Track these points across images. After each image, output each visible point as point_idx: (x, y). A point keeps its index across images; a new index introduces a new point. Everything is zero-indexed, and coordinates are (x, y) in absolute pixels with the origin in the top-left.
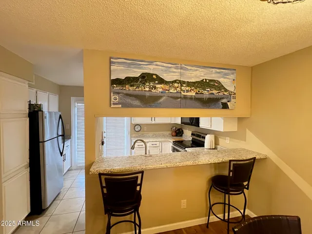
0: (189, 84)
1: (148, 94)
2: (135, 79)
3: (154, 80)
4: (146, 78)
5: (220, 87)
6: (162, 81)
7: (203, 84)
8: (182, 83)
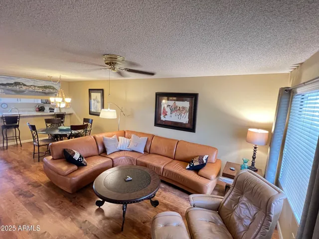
0: (38, 87)
1: (18, 90)
2: (12, 84)
3: (21, 85)
4: (16, 84)
5: (54, 88)
6: (25, 85)
7: (45, 87)
8: (35, 86)
